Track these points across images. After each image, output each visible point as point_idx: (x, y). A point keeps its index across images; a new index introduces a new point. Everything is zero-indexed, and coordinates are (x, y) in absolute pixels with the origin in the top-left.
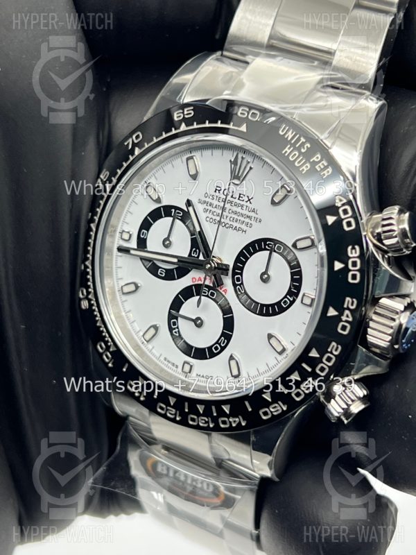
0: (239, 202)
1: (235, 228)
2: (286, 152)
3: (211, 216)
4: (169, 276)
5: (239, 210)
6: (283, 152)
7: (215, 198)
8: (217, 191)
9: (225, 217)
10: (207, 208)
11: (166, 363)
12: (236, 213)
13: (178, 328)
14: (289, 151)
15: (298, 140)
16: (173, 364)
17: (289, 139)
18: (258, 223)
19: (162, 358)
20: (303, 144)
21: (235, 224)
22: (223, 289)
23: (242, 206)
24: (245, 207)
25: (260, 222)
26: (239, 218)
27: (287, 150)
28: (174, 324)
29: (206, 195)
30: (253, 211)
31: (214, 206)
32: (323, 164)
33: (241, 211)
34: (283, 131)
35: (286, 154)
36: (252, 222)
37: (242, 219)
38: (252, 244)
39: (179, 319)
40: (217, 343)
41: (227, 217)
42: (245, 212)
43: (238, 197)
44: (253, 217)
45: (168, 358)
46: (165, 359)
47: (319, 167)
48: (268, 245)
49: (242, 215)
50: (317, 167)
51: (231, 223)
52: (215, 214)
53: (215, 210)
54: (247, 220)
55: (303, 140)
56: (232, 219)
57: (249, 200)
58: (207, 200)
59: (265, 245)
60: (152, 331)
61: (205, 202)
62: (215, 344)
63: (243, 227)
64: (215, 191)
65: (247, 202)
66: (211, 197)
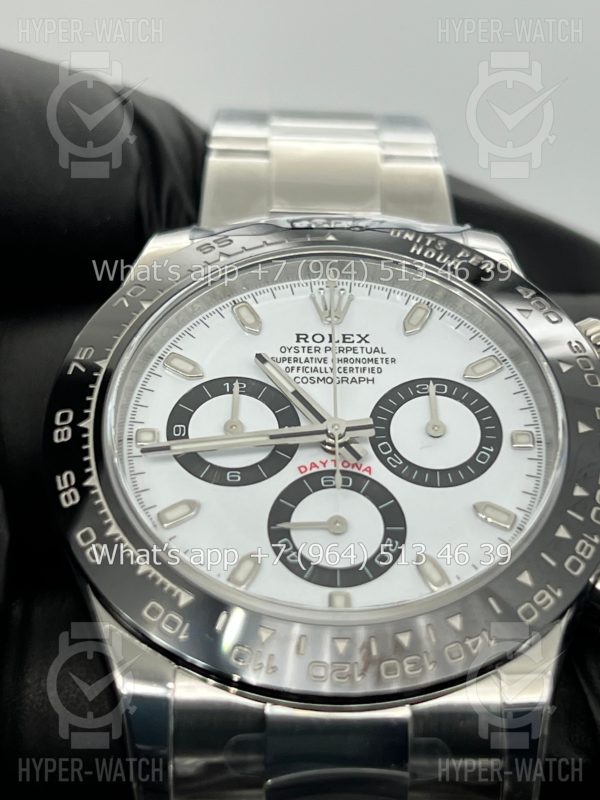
0: (345, 345)
1: (354, 380)
3: (301, 374)
5: (350, 355)
7: (301, 350)
8: (302, 340)
9: (328, 370)
10: (290, 366)
12: (346, 360)
15: (425, 240)
17: (411, 240)
18: (391, 364)
20: (434, 243)
21: (350, 376)
22: (363, 468)
23: (354, 350)
24: (359, 349)
25: (394, 362)
26: (354, 366)
29: (283, 349)
30: (376, 350)
31: (303, 361)
33: (355, 356)
36: (380, 365)
37: (361, 365)
38: (390, 395)
41: (332, 369)
42: (360, 356)
43: (341, 339)
44: (378, 359)
48: (420, 389)
49: (359, 361)
51: (342, 375)
52: (308, 370)
53: (306, 365)
54: (371, 365)
55: (431, 239)
56: (341, 370)
57: (363, 339)
58: (287, 355)
59: (414, 390)
60: (248, 564)
61: (284, 359)
63: (366, 375)
64: (298, 341)
65: (360, 342)
66: (292, 350)
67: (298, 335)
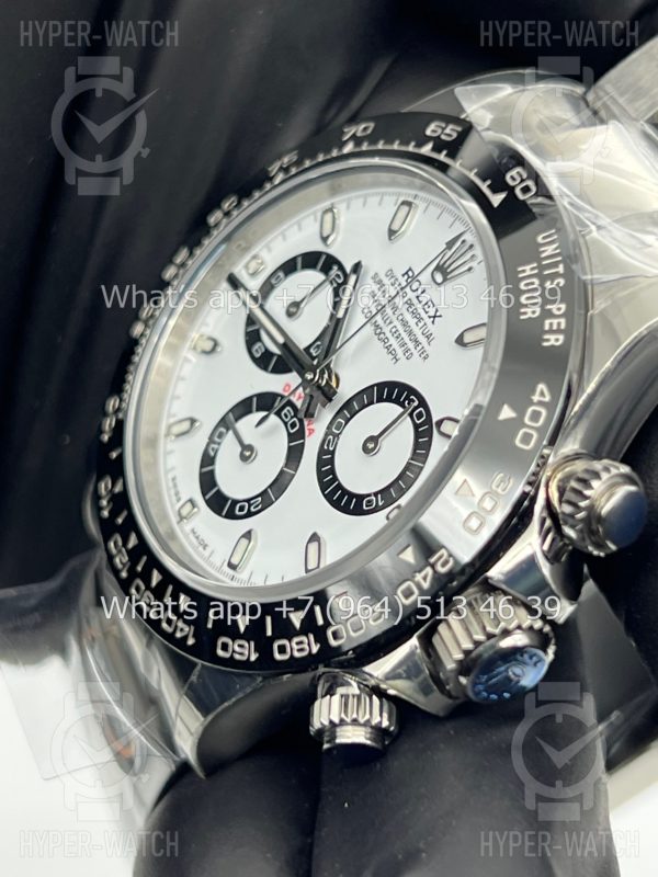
0: (420, 310)
1: (388, 347)
2: (524, 271)
4: (264, 361)
5: (412, 321)
6: (520, 269)
7: (397, 284)
8: (406, 277)
9: (388, 321)
10: (376, 291)
11: (171, 484)
12: (405, 324)
13: (219, 444)
14: (528, 273)
15: (555, 265)
16: (177, 494)
17: (543, 255)
18: (420, 360)
19: (170, 476)
20: (557, 275)
21: (392, 341)
22: (311, 427)
23: (420, 319)
24: (423, 323)
25: (425, 358)
26: (404, 335)
27: (528, 269)
28: (221, 436)
29: (390, 274)
30: (428, 337)
32: (559, 324)
33: (413, 327)
34: (544, 238)
35: (521, 276)
36: (415, 353)
37: (407, 339)
38: (392, 385)
39: (231, 432)
40: (248, 501)
41: (391, 323)
42: (417, 331)
43: (424, 303)
44: (420, 346)
45: (178, 481)
46: (174, 479)
47: (551, 324)
48: (410, 400)
49: (410, 333)
50: (547, 322)
51: (389, 335)
54: (411, 345)
55: (561, 269)
56: (394, 330)
57: (435, 317)
58: (386, 281)
59: (407, 398)
60: (186, 425)
61: (380, 283)
62: (244, 501)
63: (400, 352)
64: (403, 275)
65: (430, 317)
66: (393, 280)
67: (410, 269)
